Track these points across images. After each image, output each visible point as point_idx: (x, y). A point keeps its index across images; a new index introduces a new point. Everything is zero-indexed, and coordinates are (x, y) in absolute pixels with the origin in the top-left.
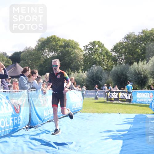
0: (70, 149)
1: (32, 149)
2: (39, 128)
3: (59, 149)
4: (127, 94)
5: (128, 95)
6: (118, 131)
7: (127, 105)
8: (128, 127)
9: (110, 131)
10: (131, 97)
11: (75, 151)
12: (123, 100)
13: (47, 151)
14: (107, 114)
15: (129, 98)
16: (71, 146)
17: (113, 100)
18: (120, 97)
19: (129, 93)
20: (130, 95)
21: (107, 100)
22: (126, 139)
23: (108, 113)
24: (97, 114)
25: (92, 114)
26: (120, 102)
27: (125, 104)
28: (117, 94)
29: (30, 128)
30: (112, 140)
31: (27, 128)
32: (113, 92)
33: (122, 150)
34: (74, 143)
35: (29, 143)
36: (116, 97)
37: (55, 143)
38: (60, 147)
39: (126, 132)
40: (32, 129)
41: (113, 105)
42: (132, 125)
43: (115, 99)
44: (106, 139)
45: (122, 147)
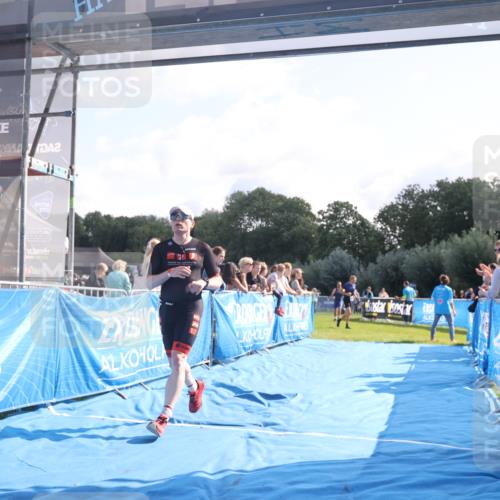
0: (291, 407)
1: (217, 404)
2: (231, 364)
3: (269, 405)
4: (403, 305)
5: (405, 308)
6: (385, 375)
7: (403, 326)
8: (405, 369)
9: (370, 376)
10: (411, 312)
11: (301, 410)
12: (395, 316)
13: (246, 410)
14: (361, 343)
15: (408, 313)
16: (294, 401)
17: (375, 317)
18: (389, 311)
19: (407, 302)
20: (409, 307)
21: (365, 316)
22: (402, 393)
23: (365, 340)
24: (343, 343)
25: (332, 342)
26: (390, 321)
27: (399, 325)
28: (383, 305)
29: (214, 363)
30: (373, 393)
31: (207, 364)
32: (376, 301)
33: (392, 414)
34: (300, 397)
35: (213, 393)
36: (382, 310)
37: (262, 395)
38: (272, 402)
39: (400, 379)
40: (218, 367)
41: (376, 325)
42: (414, 366)
43: (380, 315)
44: (361, 391)
45: (394, 407)
